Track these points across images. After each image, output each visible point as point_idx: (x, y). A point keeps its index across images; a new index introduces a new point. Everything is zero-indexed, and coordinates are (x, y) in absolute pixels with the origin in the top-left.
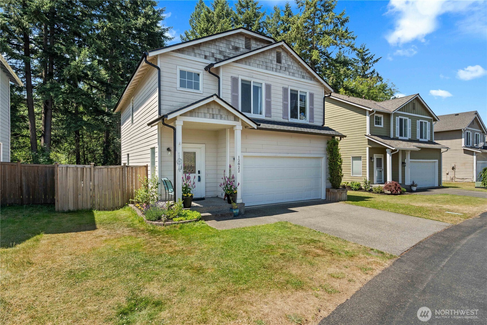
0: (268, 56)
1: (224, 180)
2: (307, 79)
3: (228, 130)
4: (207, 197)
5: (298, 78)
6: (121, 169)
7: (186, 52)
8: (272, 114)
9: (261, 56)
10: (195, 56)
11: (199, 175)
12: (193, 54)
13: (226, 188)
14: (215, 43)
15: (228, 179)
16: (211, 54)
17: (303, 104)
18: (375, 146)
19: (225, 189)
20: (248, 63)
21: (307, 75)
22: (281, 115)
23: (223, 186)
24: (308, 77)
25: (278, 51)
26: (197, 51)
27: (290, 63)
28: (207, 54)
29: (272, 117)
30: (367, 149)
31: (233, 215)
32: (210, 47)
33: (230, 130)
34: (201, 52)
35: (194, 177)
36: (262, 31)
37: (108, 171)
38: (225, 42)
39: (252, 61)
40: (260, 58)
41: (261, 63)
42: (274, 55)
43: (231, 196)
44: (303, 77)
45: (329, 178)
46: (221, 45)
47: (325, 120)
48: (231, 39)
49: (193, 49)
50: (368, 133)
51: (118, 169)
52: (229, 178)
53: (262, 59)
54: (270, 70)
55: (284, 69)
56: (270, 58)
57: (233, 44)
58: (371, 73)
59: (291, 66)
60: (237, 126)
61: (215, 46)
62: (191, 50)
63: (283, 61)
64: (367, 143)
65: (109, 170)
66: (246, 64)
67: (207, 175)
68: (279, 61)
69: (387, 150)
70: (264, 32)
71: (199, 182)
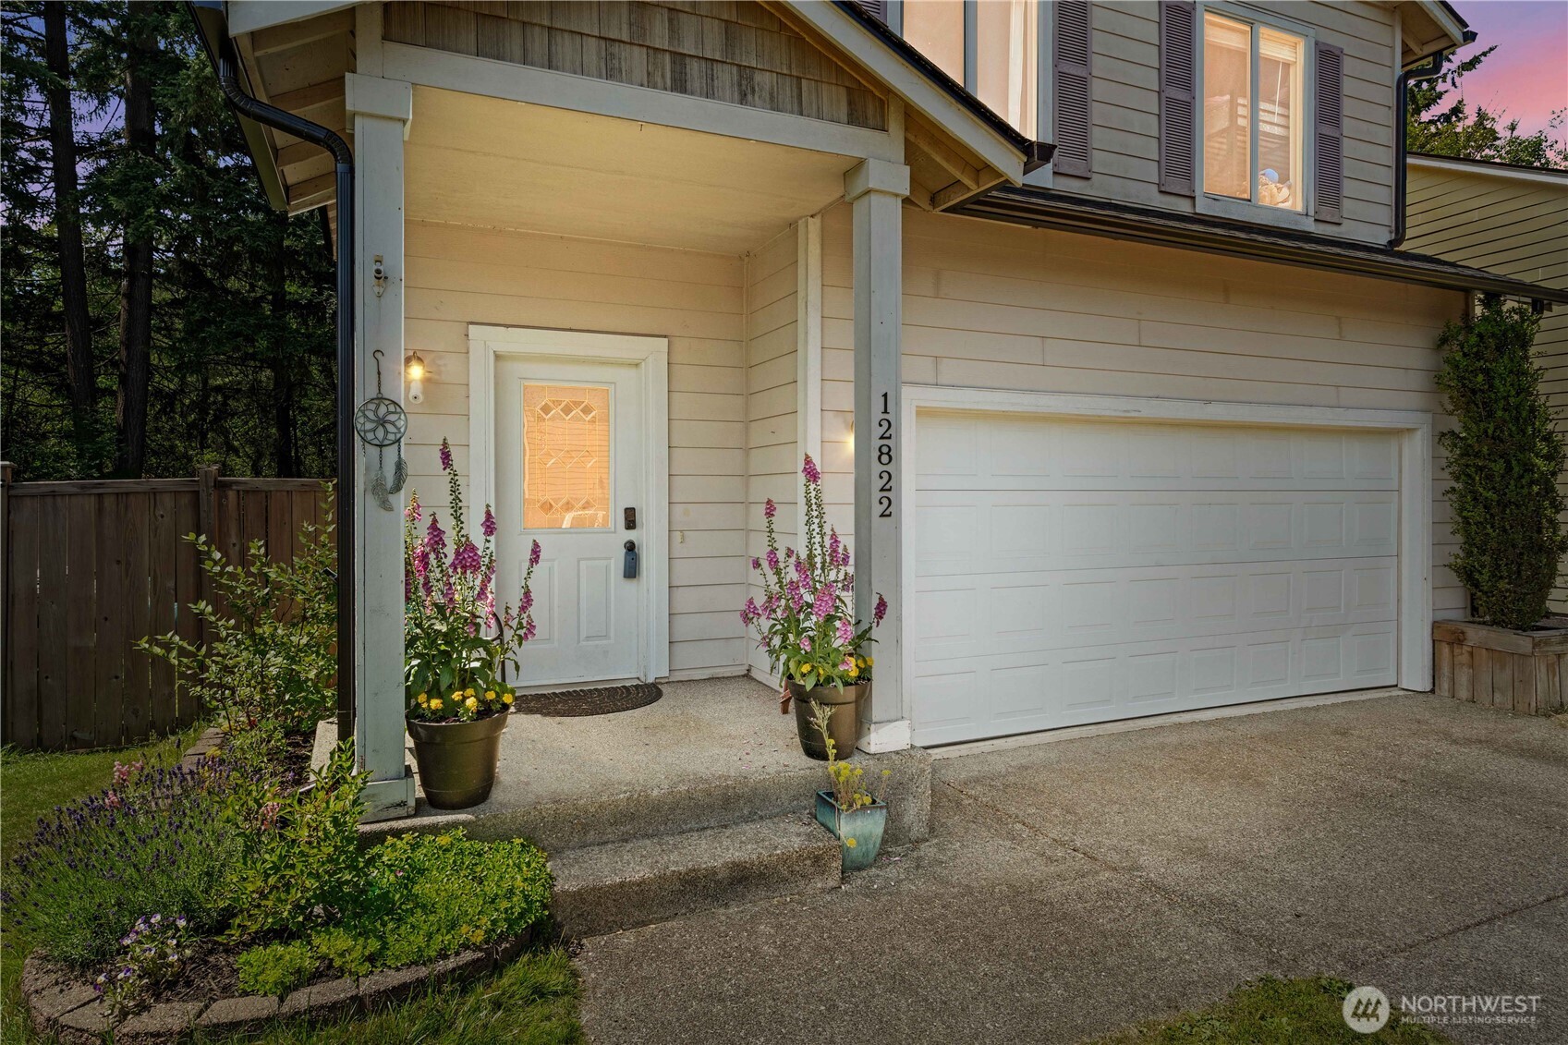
1: (773, 579)
3: (814, 225)
4: (678, 676)
6: (185, 500)
8: (1099, 160)
11: (631, 535)
13: (785, 639)
15: (798, 564)
17: (1276, 119)
19: (777, 641)
22: (1152, 172)
23: (765, 624)
29: (1094, 178)
31: (836, 864)
33: (823, 229)
35: (528, 555)
37: (100, 510)
43: (823, 703)
45: (1457, 556)
47: (1409, 211)
51: (168, 501)
52: (811, 557)
58: (1447, 118)
60: (873, 165)
65: (109, 503)
67: (677, 536)
71: (630, 585)
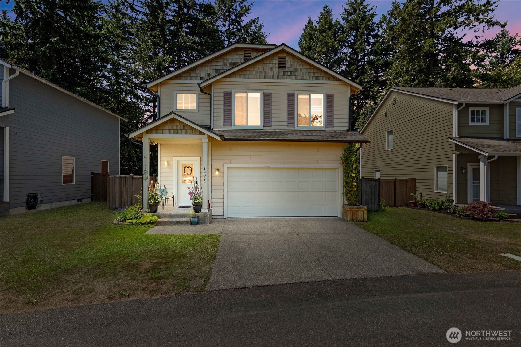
0: (268, 65)
2: (322, 79)
5: (309, 81)
7: (183, 78)
8: (273, 123)
9: (259, 65)
10: (192, 79)
12: (189, 78)
14: (211, 63)
16: (207, 75)
18: (463, 152)
20: (242, 76)
21: (323, 75)
24: (325, 78)
25: (281, 56)
26: (193, 75)
27: (297, 66)
28: (203, 75)
29: (272, 126)
30: (454, 155)
32: (206, 68)
34: (197, 75)
36: (377, 33)
38: (222, 60)
39: (248, 73)
40: (257, 68)
41: (259, 73)
42: (275, 62)
44: (317, 78)
46: (218, 64)
48: (229, 56)
49: (190, 73)
50: (455, 134)
53: (260, 68)
54: (270, 78)
55: (289, 74)
56: (271, 65)
57: (230, 60)
59: (299, 69)
61: (211, 67)
62: (187, 75)
63: (288, 66)
64: (454, 149)
66: (240, 77)
68: (282, 66)
69: (479, 157)
70: (379, 33)
